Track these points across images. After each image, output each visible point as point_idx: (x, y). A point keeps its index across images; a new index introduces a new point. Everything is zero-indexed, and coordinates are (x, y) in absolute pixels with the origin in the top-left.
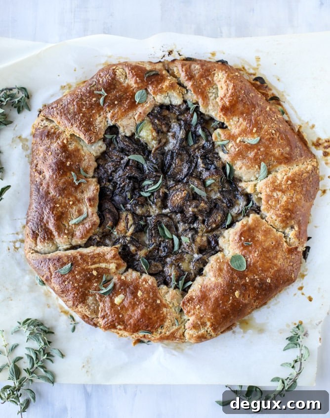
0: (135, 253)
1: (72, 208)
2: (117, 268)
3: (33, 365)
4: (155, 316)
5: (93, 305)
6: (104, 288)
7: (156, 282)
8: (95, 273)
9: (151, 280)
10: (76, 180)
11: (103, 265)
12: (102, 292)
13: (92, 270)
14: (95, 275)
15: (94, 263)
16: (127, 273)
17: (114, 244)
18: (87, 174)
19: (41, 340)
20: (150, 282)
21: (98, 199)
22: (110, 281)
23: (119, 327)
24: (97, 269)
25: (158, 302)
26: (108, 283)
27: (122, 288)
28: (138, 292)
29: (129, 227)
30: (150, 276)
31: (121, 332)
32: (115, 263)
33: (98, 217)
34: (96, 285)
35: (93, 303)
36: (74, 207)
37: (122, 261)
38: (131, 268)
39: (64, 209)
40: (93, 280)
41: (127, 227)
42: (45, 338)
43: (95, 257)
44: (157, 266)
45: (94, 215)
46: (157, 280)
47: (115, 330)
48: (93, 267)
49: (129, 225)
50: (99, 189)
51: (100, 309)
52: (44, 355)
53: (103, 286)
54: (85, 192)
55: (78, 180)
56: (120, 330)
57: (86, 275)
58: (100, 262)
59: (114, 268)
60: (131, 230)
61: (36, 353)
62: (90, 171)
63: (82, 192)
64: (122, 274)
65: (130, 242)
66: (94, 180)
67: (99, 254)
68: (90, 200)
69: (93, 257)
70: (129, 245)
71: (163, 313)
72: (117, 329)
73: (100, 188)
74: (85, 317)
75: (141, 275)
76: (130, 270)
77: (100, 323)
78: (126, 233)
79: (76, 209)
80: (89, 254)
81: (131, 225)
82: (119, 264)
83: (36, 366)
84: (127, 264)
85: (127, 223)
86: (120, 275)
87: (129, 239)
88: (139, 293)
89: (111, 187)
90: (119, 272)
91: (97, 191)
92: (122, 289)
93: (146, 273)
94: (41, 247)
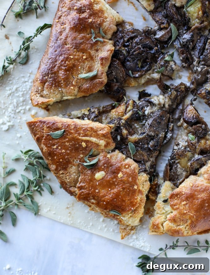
0: (125, 137)
1: (84, 63)
2: (106, 146)
3: (23, 192)
4: (128, 200)
5: (74, 174)
6: (88, 161)
7: (138, 169)
8: (84, 144)
9: (134, 165)
10: (94, 38)
11: (94, 139)
12: (85, 164)
13: (82, 141)
14: (84, 146)
15: (86, 135)
16: (114, 153)
17: (109, 123)
18: (106, 35)
19: (37, 172)
20: (132, 167)
21: (110, 59)
22: (96, 156)
23: (93, 201)
24: (87, 142)
25: (136, 187)
26: (94, 158)
27: (105, 165)
28: (119, 173)
29: (127, 111)
30: (134, 162)
31: (93, 206)
32: (105, 141)
33: (106, 77)
34: (82, 156)
35: (75, 172)
36: (87, 63)
37: (112, 141)
38: (119, 150)
39: (77, 61)
40: (81, 151)
41: (126, 111)
42: (41, 171)
43: (88, 130)
44: (143, 155)
45: (104, 75)
46: (139, 167)
47: (89, 203)
48: (84, 138)
49: (128, 109)
50: (113, 52)
51: (79, 180)
52: (35, 186)
53: (88, 159)
54: (100, 51)
55: (96, 38)
56: (93, 203)
57: (75, 144)
58: (91, 136)
59: (103, 145)
60: (128, 115)
61: (30, 182)
62: (109, 33)
63: (97, 50)
64: (109, 153)
65: (124, 126)
66: (111, 42)
67: (92, 128)
68: (102, 59)
69: (86, 130)
70: (122, 128)
71: (136, 199)
72: (90, 202)
73: (114, 50)
74: (64, 183)
75: (126, 158)
76: (117, 151)
77: (76, 192)
78: (123, 116)
79: (87, 65)
80: (83, 126)
81: (130, 111)
82: (109, 142)
83: (25, 193)
84: (116, 145)
85: (127, 107)
86: (107, 153)
87: (123, 121)
88: (120, 175)
89: (124, 52)
90: (106, 150)
91: (111, 52)
92: (105, 167)
93: (131, 158)
94: (47, 93)
